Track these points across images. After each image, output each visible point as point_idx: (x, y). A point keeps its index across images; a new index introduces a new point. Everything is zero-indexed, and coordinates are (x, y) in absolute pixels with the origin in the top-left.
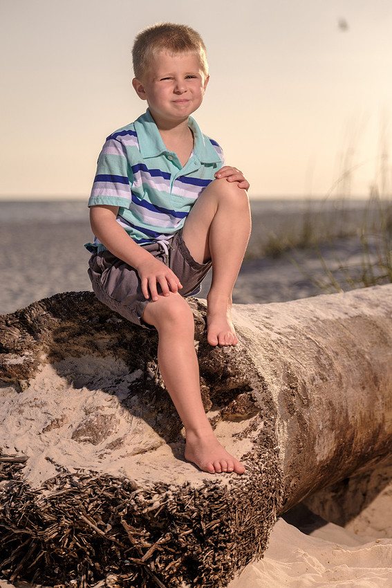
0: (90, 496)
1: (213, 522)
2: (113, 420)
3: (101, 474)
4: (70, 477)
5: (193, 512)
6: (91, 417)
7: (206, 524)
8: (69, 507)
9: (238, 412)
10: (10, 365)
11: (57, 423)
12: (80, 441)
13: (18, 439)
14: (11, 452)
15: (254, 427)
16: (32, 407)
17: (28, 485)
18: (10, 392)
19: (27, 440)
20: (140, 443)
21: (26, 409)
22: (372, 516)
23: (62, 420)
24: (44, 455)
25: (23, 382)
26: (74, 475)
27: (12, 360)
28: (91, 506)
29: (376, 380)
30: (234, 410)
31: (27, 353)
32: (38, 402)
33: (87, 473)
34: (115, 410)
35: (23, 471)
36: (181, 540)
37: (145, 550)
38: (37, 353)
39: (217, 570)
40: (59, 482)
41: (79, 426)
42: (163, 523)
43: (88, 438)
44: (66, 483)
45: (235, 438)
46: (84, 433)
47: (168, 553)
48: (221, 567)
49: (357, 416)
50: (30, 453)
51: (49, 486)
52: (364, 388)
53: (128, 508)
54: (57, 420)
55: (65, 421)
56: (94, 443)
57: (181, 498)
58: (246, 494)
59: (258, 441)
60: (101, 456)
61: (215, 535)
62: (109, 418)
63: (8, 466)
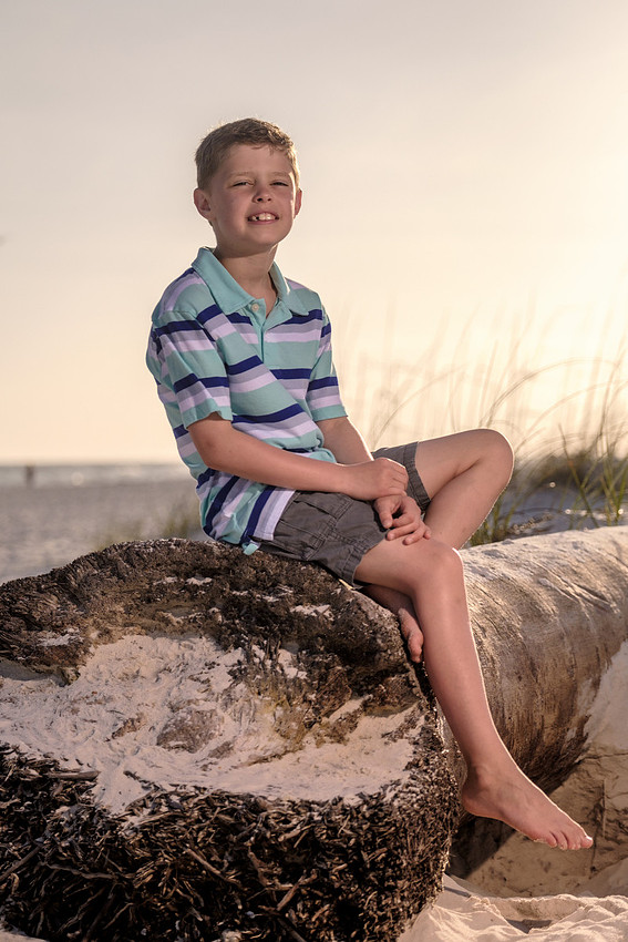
0: (198, 821)
1: (377, 852)
2: (214, 718)
3: (212, 791)
4: (166, 796)
5: (350, 838)
6: (182, 714)
7: (369, 854)
8: (170, 838)
9: (389, 703)
10: (50, 647)
11: (132, 724)
12: (170, 748)
13: (79, 749)
14: (73, 765)
15: (411, 723)
16: (90, 703)
17: (105, 810)
18: (49, 685)
19: (90, 749)
20: (256, 748)
21: (82, 706)
22: (509, 870)
23: (139, 720)
24: (121, 769)
25: (70, 670)
26: (172, 793)
27: (49, 640)
28: (201, 835)
29: (533, 668)
30: (383, 700)
31: (71, 630)
32: (100, 698)
33: (191, 790)
34: (214, 703)
35: (94, 791)
36: (334, 877)
37: (281, 894)
38: (85, 630)
39: (383, 919)
40: (150, 804)
41: (166, 727)
42: (303, 857)
43: (181, 743)
44: (161, 804)
45: (386, 739)
46: (174, 736)
47: (313, 897)
48: (389, 914)
49: (514, 718)
50: (100, 766)
51: (136, 811)
52: (520, 678)
53: (257, 835)
54: (132, 720)
55: (143, 721)
56: (190, 750)
57: (333, 818)
58: (417, 812)
59: (421, 741)
60: (205, 768)
61: (379, 869)
62: (209, 714)
63: (70, 786)
